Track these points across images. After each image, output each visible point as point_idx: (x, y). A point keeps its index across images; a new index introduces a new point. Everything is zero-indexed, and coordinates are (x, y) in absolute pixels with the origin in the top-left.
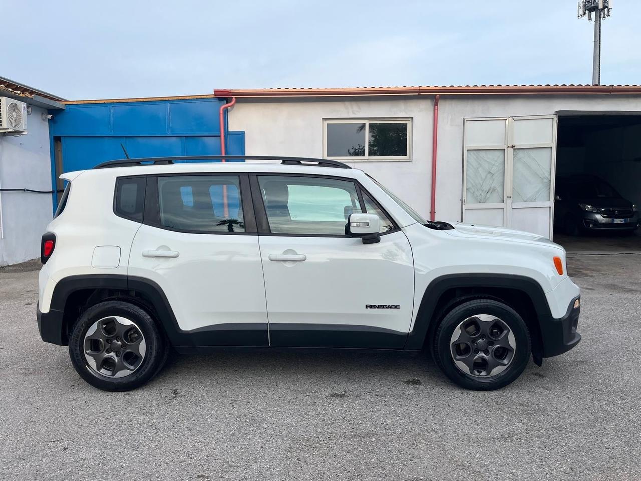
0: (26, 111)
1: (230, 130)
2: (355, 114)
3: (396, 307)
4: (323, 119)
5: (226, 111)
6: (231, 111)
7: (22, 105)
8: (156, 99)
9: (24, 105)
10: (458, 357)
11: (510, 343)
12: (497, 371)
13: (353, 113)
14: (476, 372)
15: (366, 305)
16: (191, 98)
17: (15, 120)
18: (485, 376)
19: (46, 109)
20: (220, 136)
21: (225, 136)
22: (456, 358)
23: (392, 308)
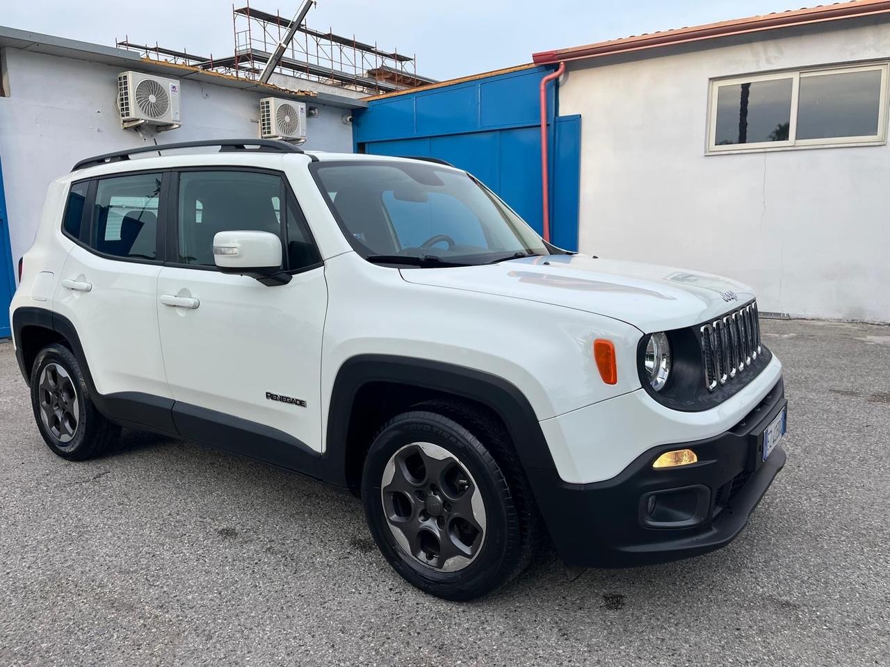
0: (304, 114)
1: (562, 113)
2: (771, 63)
3: (301, 403)
4: (710, 79)
5: (556, 84)
6: (564, 83)
7: (300, 107)
8: (465, 80)
9: (303, 105)
10: (394, 517)
11: (475, 514)
12: (454, 563)
13: (768, 61)
14: (422, 555)
15: (267, 393)
16: (507, 71)
17: (288, 125)
18: (436, 569)
19: (349, 109)
20: (540, 126)
21: (548, 125)
22: (391, 518)
23: (296, 404)
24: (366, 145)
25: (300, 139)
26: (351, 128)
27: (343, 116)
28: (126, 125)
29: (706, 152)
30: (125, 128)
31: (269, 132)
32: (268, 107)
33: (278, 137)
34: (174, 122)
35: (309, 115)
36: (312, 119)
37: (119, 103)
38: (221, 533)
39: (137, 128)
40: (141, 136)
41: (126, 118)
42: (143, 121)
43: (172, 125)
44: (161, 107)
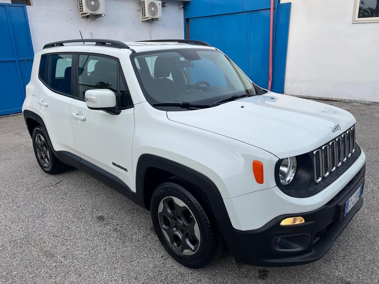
0: (161, 6)
1: (281, 2)
3: (126, 170)
7: (158, 3)
14: (175, 244)
15: (113, 162)
17: (153, 12)
18: (180, 252)
19: (182, 2)
20: (270, 9)
21: (274, 8)
22: (162, 226)
23: (124, 170)
24: (190, 19)
25: (159, 18)
26: (183, 11)
27: (179, 6)
28: (83, 16)
29: (353, 21)
30: (82, 17)
31: (145, 16)
32: (144, 4)
33: (149, 18)
34: (103, 14)
35: (163, 6)
36: (164, 8)
37: (79, 5)
38: (98, 218)
39: (88, 17)
40: (89, 20)
41: (82, 12)
42: (89, 14)
43: (102, 15)
44: (96, 7)
